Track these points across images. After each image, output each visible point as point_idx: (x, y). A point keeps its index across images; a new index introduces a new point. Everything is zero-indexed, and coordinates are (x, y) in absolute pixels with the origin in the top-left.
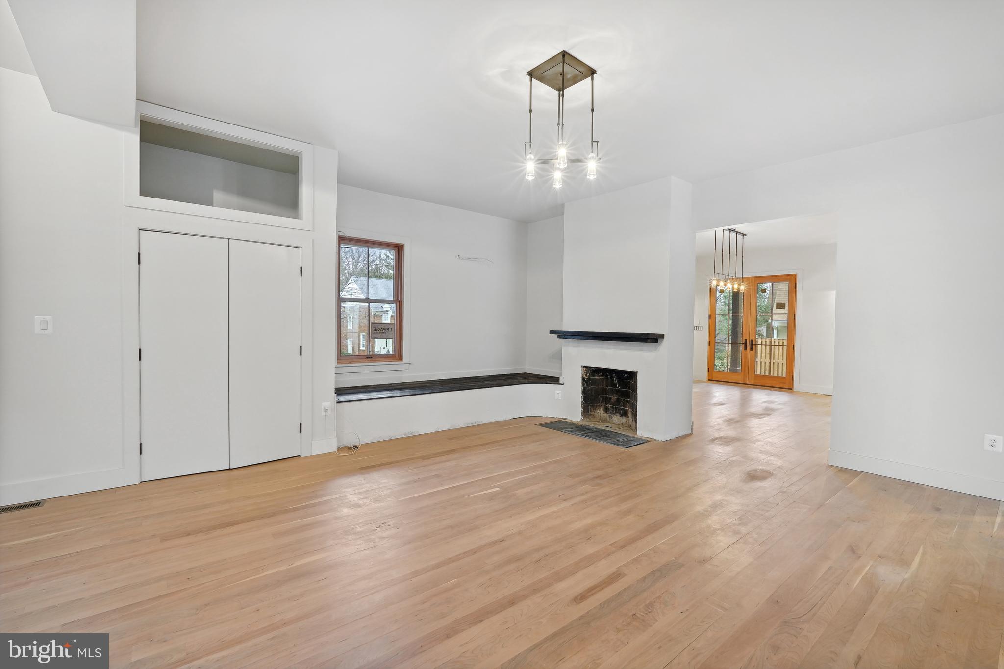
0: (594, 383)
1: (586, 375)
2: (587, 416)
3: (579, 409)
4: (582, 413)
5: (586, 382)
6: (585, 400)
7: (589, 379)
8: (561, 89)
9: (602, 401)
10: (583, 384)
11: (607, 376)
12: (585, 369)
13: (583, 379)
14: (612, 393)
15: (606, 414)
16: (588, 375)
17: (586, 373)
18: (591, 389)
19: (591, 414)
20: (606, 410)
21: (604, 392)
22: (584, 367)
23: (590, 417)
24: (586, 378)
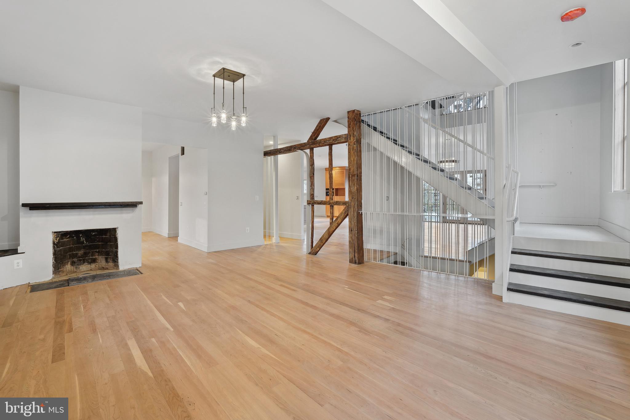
0: (63, 244)
1: (56, 240)
2: (57, 273)
3: (51, 269)
4: (53, 271)
5: (56, 245)
6: (55, 260)
7: (58, 242)
8: (234, 82)
9: (70, 257)
10: (54, 247)
11: (73, 237)
12: (55, 234)
13: (54, 243)
14: (79, 249)
15: (72, 267)
16: (58, 239)
17: (57, 237)
18: (60, 250)
19: (61, 271)
20: (73, 264)
21: (71, 249)
22: (55, 232)
23: (60, 273)
24: (56, 241)
